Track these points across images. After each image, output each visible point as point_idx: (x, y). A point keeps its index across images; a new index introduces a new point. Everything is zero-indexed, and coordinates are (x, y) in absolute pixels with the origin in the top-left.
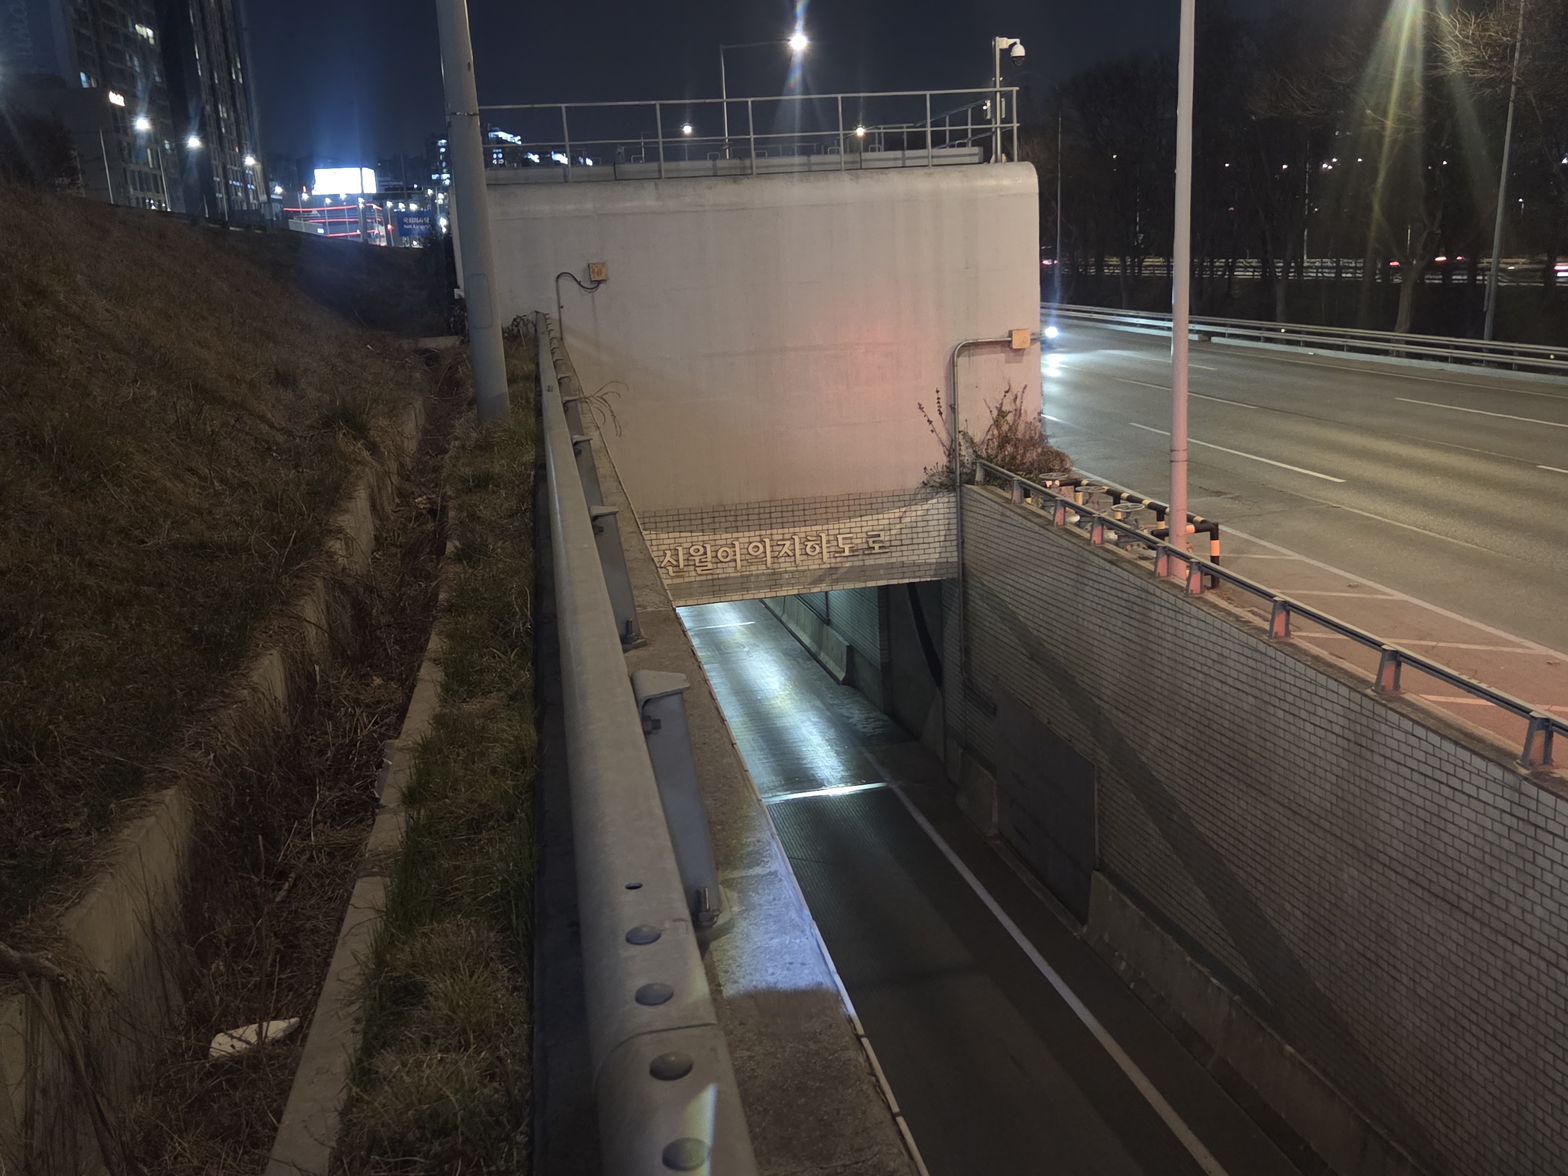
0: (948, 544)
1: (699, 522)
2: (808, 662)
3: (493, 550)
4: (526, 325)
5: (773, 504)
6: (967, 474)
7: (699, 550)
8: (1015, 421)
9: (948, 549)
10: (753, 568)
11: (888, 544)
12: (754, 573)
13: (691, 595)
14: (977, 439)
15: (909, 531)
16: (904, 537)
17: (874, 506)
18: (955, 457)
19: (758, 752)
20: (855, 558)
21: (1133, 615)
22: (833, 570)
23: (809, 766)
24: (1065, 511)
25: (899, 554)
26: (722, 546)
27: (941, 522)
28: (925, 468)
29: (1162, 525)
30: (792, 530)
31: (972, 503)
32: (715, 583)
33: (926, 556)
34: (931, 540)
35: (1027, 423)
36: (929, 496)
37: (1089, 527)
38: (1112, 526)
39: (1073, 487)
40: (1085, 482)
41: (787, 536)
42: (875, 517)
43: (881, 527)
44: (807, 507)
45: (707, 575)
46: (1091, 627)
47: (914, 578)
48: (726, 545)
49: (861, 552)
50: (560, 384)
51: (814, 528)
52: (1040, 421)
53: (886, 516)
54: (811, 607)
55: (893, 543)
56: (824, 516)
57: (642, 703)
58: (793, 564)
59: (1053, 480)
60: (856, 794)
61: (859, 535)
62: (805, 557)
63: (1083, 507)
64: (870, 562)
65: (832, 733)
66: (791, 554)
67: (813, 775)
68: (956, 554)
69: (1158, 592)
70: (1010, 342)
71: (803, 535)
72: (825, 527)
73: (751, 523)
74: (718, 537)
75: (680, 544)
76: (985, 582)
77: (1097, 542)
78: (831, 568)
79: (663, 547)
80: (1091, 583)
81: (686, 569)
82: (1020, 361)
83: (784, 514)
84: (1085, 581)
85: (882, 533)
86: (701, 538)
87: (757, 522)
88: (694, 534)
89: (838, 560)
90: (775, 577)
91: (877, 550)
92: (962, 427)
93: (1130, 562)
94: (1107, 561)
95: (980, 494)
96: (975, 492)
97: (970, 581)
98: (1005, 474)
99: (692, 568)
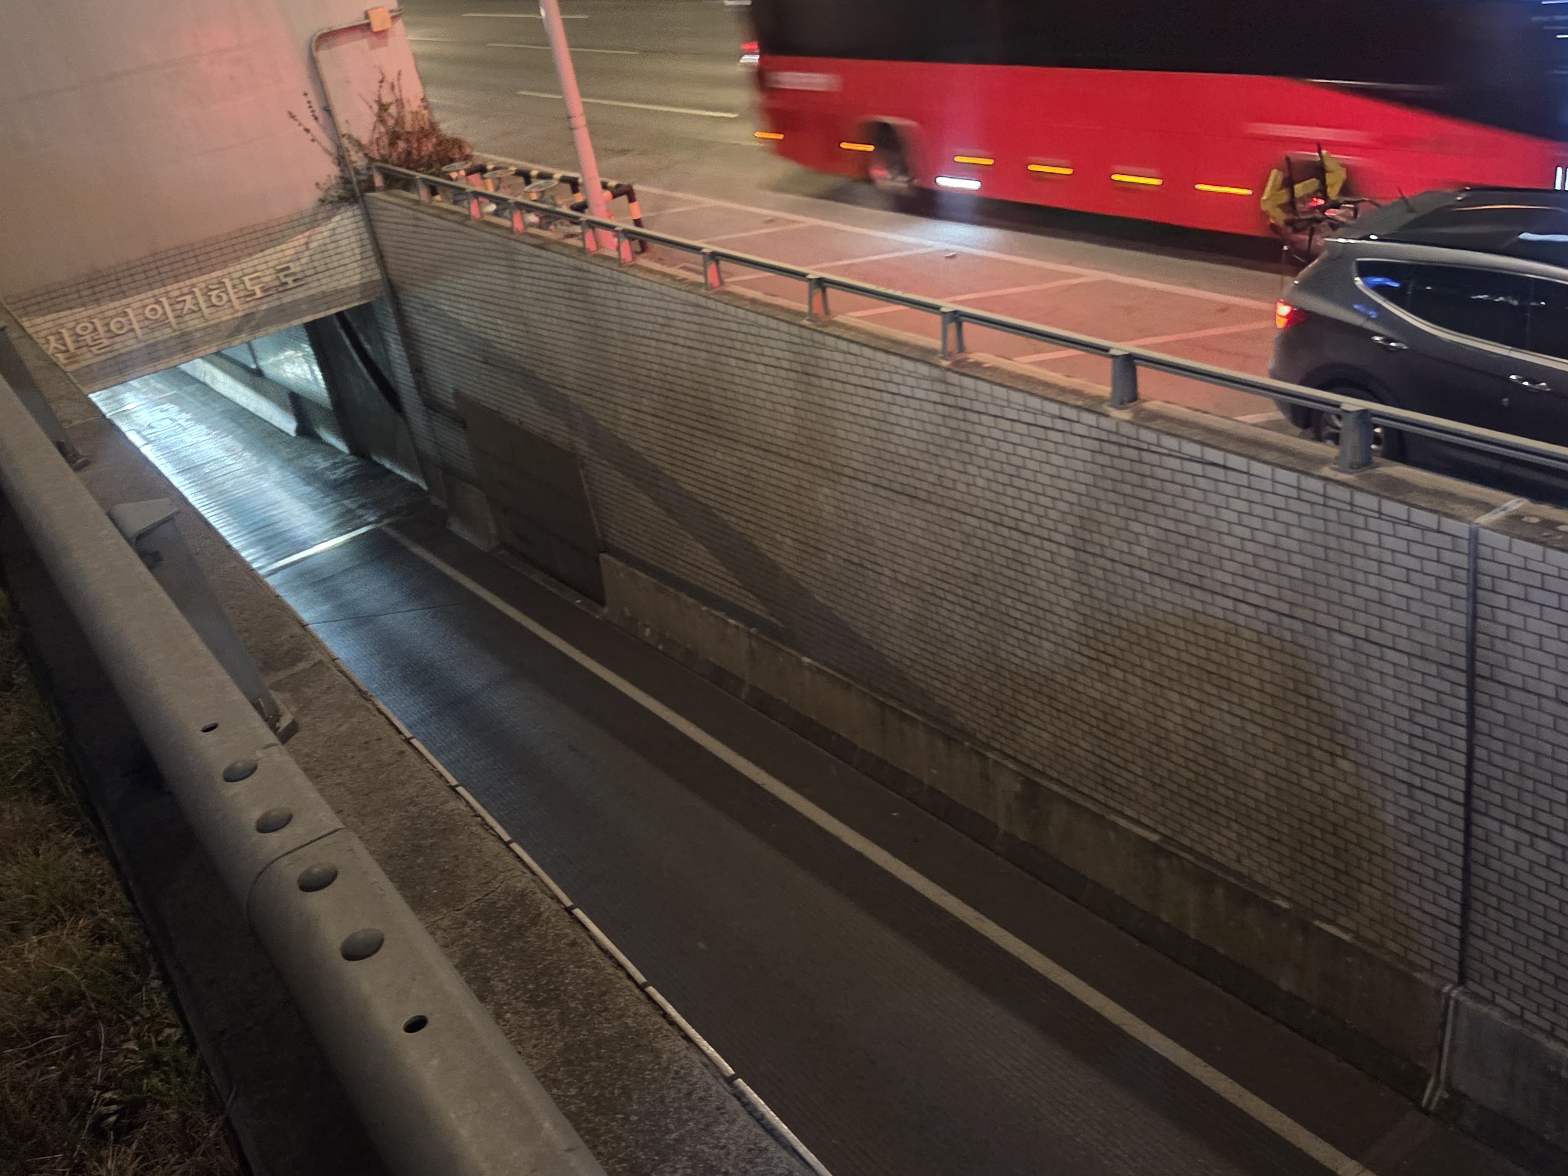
0: (366, 261)
1: (76, 296)
5: (157, 257)
6: (364, 181)
7: (87, 328)
8: (399, 113)
9: (369, 267)
10: (157, 334)
11: (301, 275)
12: (160, 339)
13: (95, 380)
14: (365, 140)
15: (320, 256)
16: (316, 264)
17: (273, 237)
18: (346, 166)
20: (270, 299)
21: (574, 296)
22: (248, 317)
24: (480, 203)
25: (317, 283)
26: (112, 317)
27: (353, 239)
28: (317, 184)
29: (579, 198)
30: (188, 282)
31: (381, 212)
32: (117, 360)
33: (346, 281)
34: (347, 261)
35: (412, 113)
36: (331, 214)
37: (507, 214)
38: (530, 209)
39: (479, 174)
40: (490, 167)
41: (185, 290)
42: (278, 248)
43: (288, 258)
44: (198, 252)
45: (105, 353)
46: (536, 317)
47: (342, 305)
48: (117, 315)
49: (274, 290)
51: (214, 275)
52: (426, 108)
53: (290, 245)
55: (308, 273)
56: (220, 259)
58: (202, 319)
59: (458, 171)
61: (267, 272)
62: (213, 309)
63: (496, 194)
64: (287, 299)
66: (195, 308)
67: (293, 537)
68: (377, 271)
69: (592, 268)
70: (369, 25)
71: (203, 285)
72: (226, 271)
73: (138, 284)
74: (104, 308)
75: (62, 325)
77: (519, 229)
78: (246, 315)
79: (43, 333)
80: (525, 273)
81: (78, 352)
82: (386, 45)
83: (175, 266)
84: (519, 272)
85: (291, 265)
86: (85, 314)
87: (144, 282)
88: (74, 311)
89: (251, 304)
91: (291, 284)
92: (344, 130)
93: (557, 243)
94: (535, 246)
95: (385, 201)
96: (379, 199)
97: (401, 296)
98: (404, 174)
99: (85, 349)
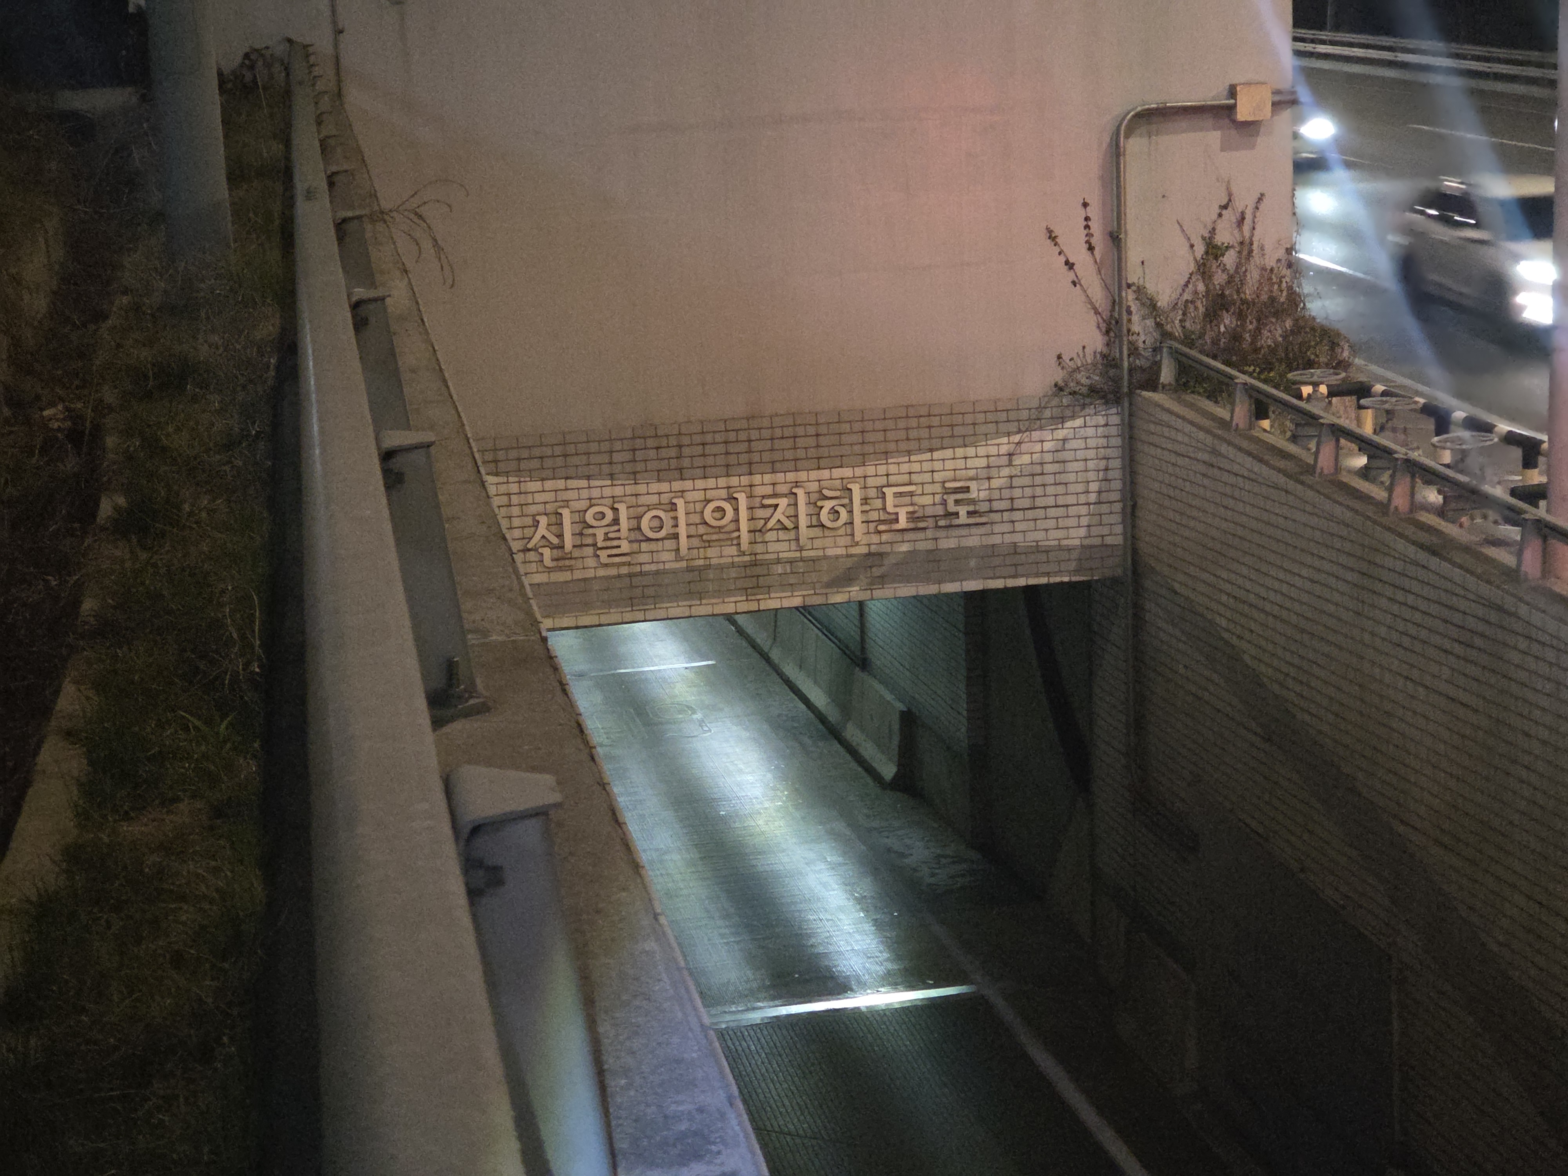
0: (1105, 508)
1: (605, 458)
2: (821, 744)
3: (191, 514)
4: (268, 66)
5: (754, 424)
6: (1142, 370)
7: (603, 515)
8: (1238, 266)
9: (1106, 519)
10: (712, 552)
11: (984, 507)
12: (714, 561)
13: (586, 606)
14: (1163, 301)
15: (1027, 481)
16: (1017, 493)
17: (958, 431)
18: (1119, 336)
19: (720, 923)
20: (920, 535)
21: (1473, 654)
22: (874, 558)
23: (821, 949)
24: (1338, 447)
25: (1007, 527)
26: (649, 508)
27: (1091, 465)
28: (1059, 357)
29: (1536, 477)
30: (791, 476)
31: (1152, 427)
32: (636, 581)
33: (1060, 534)
34: (1071, 500)
35: (1264, 269)
36: (1068, 413)
37: (1385, 477)
38: (1431, 476)
39: (1354, 398)
40: (1379, 388)
41: (782, 489)
42: (960, 452)
43: (972, 473)
44: (823, 429)
45: (619, 565)
46: (1388, 678)
47: (1037, 575)
48: (658, 506)
49: (930, 523)
50: (331, 184)
51: (837, 473)
52: (1290, 265)
53: (982, 451)
54: (828, 631)
55: (996, 505)
56: (857, 449)
57: (466, 831)
58: (793, 543)
59: (1316, 385)
60: (916, 1007)
61: (929, 489)
62: (817, 532)
63: (1376, 438)
64: (948, 543)
65: (866, 887)
66: (788, 523)
67: (828, 969)
68: (1119, 529)
69: (1523, 610)
70: (1232, 108)
71: (814, 487)
72: (859, 471)
73: (710, 461)
74: (642, 489)
75: (566, 503)
76: (1177, 586)
77: (1401, 508)
78: (870, 554)
79: (533, 509)
80: (1389, 591)
81: (577, 553)
82: (1253, 147)
83: (778, 444)
84: (1378, 587)
85: (973, 485)
86: (607, 492)
87: (720, 460)
88: (594, 483)
89: (885, 537)
90: (758, 570)
91: (963, 519)
92: (1133, 275)
93: (1466, 549)
94: (1422, 546)
95: (1169, 411)
96: (1157, 405)
97: (1148, 584)
98: (1218, 371)
99: (589, 551)
